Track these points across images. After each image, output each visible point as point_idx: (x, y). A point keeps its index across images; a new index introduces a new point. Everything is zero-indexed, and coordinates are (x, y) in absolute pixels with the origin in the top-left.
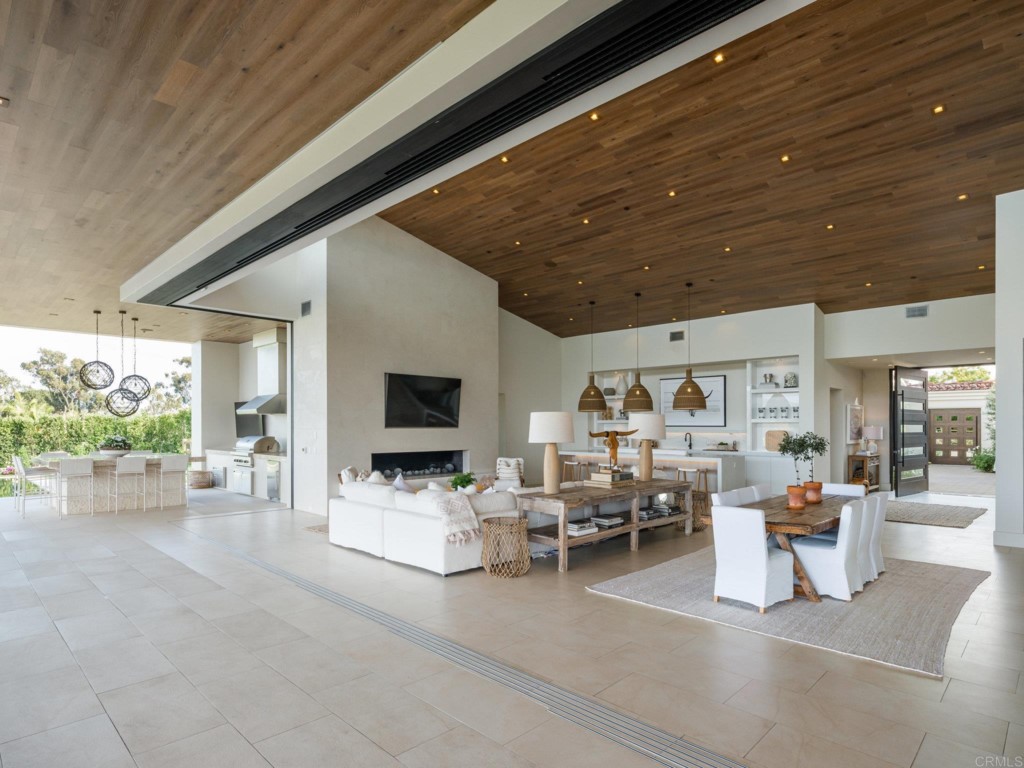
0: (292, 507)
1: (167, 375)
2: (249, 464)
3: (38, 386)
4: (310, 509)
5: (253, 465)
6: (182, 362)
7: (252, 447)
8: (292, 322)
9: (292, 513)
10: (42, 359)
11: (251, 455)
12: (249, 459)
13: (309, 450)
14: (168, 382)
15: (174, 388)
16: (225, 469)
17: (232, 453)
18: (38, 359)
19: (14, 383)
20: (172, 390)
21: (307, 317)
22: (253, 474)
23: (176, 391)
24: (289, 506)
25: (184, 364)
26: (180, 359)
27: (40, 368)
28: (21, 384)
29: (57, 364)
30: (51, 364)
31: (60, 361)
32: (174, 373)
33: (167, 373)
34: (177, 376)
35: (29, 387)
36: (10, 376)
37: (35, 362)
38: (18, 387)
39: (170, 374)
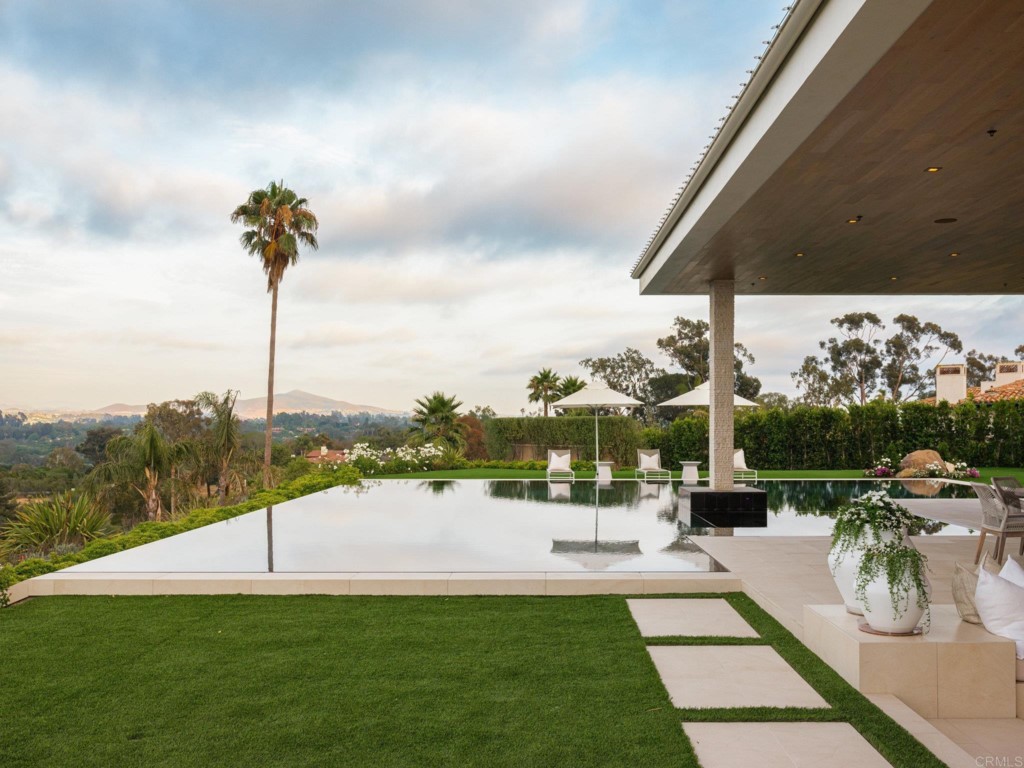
1: (822, 345)
6: (841, 324)
10: (680, 333)
14: (823, 354)
15: (831, 364)
18: (675, 333)
19: (648, 366)
20: (827, 368)
23: (834, 368)
25: (846, 325)
26: (842, 317)
27: (679, 344)
28: (655, 367)
29: (697, 339)
30: (691, 339)
31: (700, 334)
32: (832, 341)
33: (823, 340)
34: (837, 345)
35: (663, 371)
36: (644, 358)
37: (672, 338)
38: (652, 371)
39: (827, 342)
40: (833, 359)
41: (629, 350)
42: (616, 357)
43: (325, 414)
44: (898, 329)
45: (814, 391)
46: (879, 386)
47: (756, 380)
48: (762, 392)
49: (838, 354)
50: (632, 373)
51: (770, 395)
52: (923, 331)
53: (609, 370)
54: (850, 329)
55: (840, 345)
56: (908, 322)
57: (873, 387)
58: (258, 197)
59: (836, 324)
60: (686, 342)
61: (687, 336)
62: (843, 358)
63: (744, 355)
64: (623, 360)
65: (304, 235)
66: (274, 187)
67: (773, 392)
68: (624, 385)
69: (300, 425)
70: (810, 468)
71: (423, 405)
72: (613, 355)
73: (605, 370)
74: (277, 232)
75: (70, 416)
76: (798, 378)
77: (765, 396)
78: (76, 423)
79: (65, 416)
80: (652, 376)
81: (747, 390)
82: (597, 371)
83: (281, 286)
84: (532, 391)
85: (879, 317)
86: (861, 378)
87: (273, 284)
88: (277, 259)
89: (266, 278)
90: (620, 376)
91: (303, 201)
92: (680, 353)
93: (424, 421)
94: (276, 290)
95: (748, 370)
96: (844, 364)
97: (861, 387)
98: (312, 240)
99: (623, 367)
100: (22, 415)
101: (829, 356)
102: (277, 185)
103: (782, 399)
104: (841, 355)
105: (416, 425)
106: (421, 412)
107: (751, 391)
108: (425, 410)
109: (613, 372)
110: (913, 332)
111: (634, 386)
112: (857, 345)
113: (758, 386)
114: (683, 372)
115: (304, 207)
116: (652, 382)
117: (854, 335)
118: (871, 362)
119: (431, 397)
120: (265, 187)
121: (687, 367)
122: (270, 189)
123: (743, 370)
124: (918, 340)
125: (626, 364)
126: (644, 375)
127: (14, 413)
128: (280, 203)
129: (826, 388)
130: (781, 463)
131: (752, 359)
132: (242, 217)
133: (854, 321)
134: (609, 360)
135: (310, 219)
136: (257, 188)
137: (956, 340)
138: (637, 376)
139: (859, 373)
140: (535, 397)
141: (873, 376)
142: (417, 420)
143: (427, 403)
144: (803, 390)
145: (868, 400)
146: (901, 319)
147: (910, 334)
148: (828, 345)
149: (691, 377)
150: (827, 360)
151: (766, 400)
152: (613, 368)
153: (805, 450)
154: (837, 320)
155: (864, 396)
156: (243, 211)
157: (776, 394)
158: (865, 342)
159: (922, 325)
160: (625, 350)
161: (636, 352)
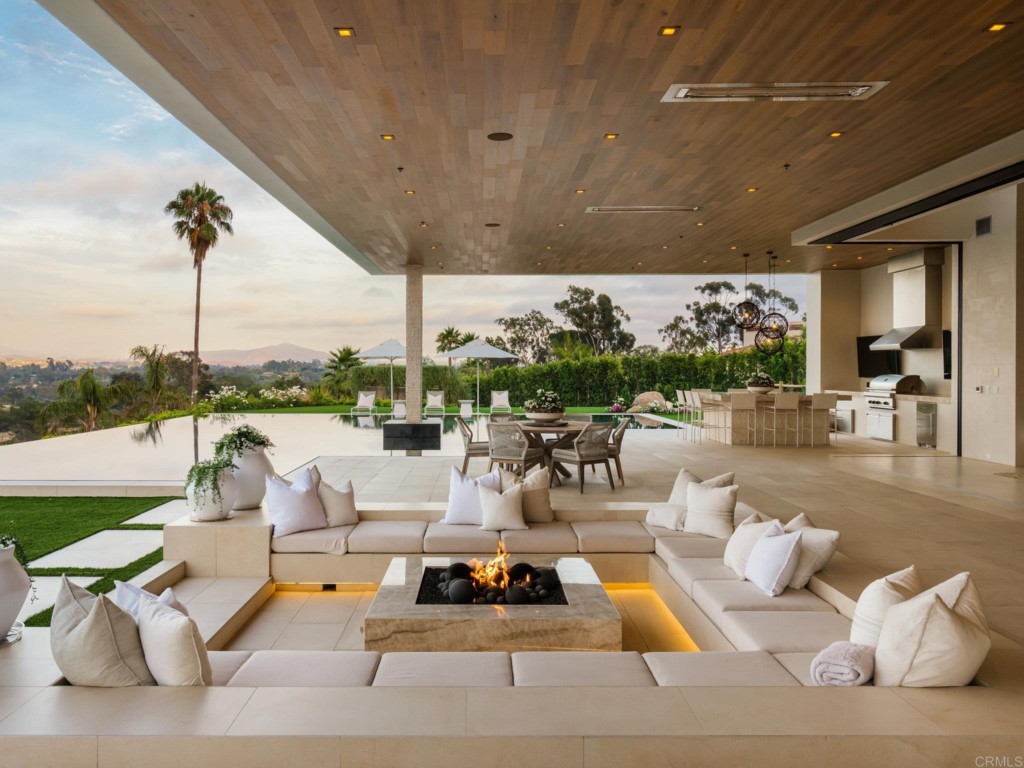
0: (959, 453)
1: (688, 307)
2: (891, 404)
3: (569, 326)
4: (988, 457)
5: (895, 407)
6: (703, 290)
7: (895, 387)
8: (960, 244)
9: (959, 462)
10: (572, 298)
11: (892, 396)
12: (890, 401)
13: (987, 388)
14: (688, 315)
15: (695, 322)
16: (853, 412)
17: (866, 393)
18: (568, 298)
19: (548, 324)
20: (692, 326)
21: (985, 238)
22: (895, 418)
23: (698, 326)
24: (954, 452)
25: (707, 292)
26: (703, 285)
27: (571, 307)
28: (555, 325)
29: (585, 302)
30: (580, 302)
31: (587, 299)
32: (696, 304)
33: (688, 303)
34: (699, 308)
35: (561, 328)
36: (545, 317)
37: (566, 302)
38: (552, 328)
39: (692, 305)
40: (696, 318)
41: (533, 311)
42: (524, 317)
43: (307, 362)
44: (749, 295)
45: (677, 343)
46: (733, 340)
47: (632, 335)
48: (636, 345)
49: (701, 314)
50: (536, 330)
51: (645, 347)
52: (768, 296)
53: (518, 327)
54: (710, 295)
55: (702, 307)
56: (757, 290)
57: (728, 340)
58: (185, 195)
59: (699, 291)
60: (577, 306)
61: (577, 301)
62: (704, 318)
63: (622, 315)
64: (529, 319)
65: (222, 223)
66: (198, 187)
67: (647, 344)
68: (530, 338)
69: (286, 370)
70: (591, 405)
71: (335, 355)
72: (521, 315)
73: (515, 327)
74: (201, 220)
75: (108, 363)
76: (663, 334)
77: (640, 347)
78: (111, 369)
79: (104, 363)
80: (551, 332)
81: (624, 343)
82: (508, 328)
83: (205, 263)
84: (439, 344)
85: (733, 284)
86: (719, 333)
87: (198, 262)
88: (201, 242)
89: (192, 258)
90: (526, 331)
91: (221, 197)
92: (573, 314)
93: (335, 368)
94: (200, 267)
95: (625, 327)
96: (705, 322)
97: (719, 341)
98: (228, 228)
99: (529, 325)
100: (70, 363)
101: (694, 316)
102: (201, 185)
103: (655, 350)
104: (702, 315)
105: (330, 370)
106: (333, 361)
107: (628, 343)
108: (336, 359)
109: (521, 328)
110: (760, 297)
111: (538, 340)
112: (716, 307)
113: (633, 341)
114: (575, 328)
115: (221, 202)
116: (552, 337)
117: (714, 299)
118: (726, 321)
119: (341, 349)
120: (191, 187)
121: (578, 325)
122: (194, 189)
123: (621, 327)
124: (764, 303)
125: (531, 322)
126: (545, 331)
127: (63, 360)
128: (201, 200)
129: (686, 342)
130: (570, 401)
131: (628, 318)
132: (173, 210)
133: (714, 288)
134: (518, 319)
135: (226, 211)
136: (184, 188)
137: (793, 303)
138: (540, 332)
139: (718, 330)
140: (442, 349)
141: (728, 332)
142: (330, 367)
143: (339, 355)
144: (668, 342)
145: (724, 351)
146: (750, 287)
147: (758, 299)
148: (693, 307)
149: (581, 333)
150: (692, 319)
151: (642, 351)
152: (521, 325)
153: (588, 391)
154: (699, 287)
155: (721, 347)
156: (173, 205)
157: (650, 346)
158: (722, 304)
159: (767, 291)
160: (530, 312)
161: (539, 312)
